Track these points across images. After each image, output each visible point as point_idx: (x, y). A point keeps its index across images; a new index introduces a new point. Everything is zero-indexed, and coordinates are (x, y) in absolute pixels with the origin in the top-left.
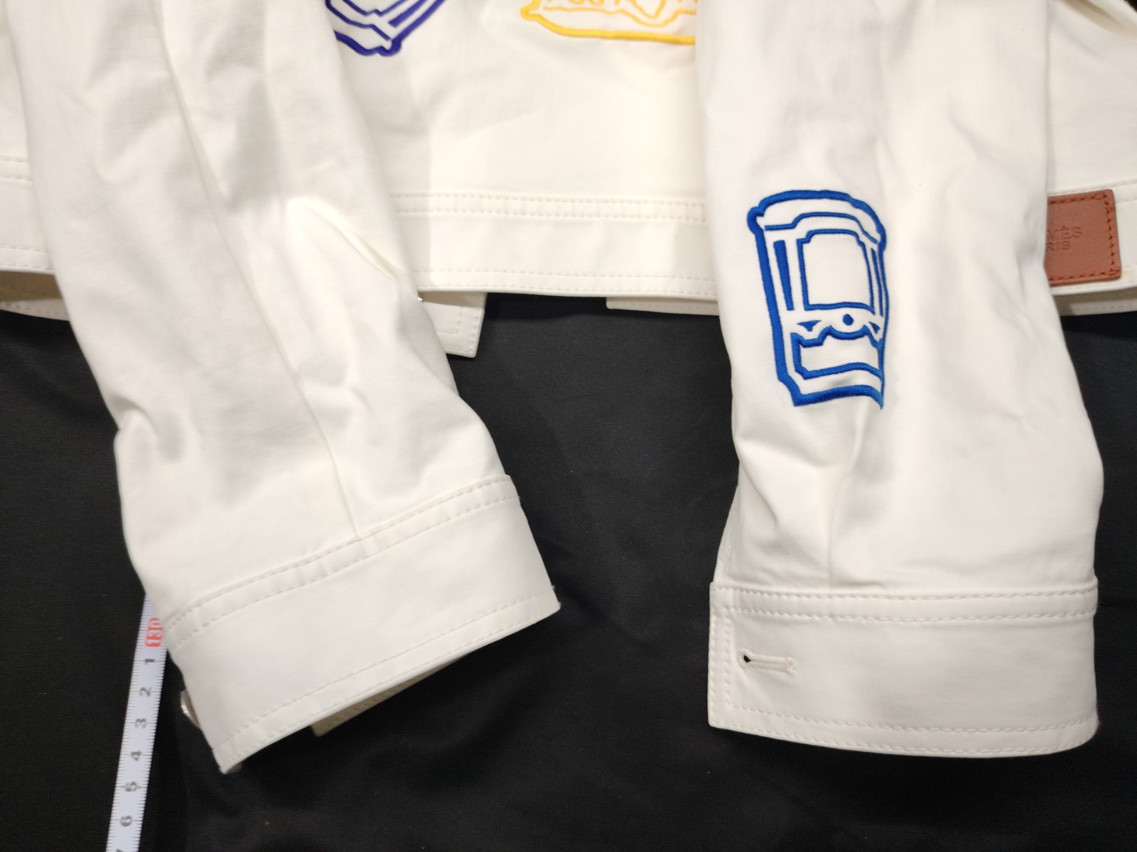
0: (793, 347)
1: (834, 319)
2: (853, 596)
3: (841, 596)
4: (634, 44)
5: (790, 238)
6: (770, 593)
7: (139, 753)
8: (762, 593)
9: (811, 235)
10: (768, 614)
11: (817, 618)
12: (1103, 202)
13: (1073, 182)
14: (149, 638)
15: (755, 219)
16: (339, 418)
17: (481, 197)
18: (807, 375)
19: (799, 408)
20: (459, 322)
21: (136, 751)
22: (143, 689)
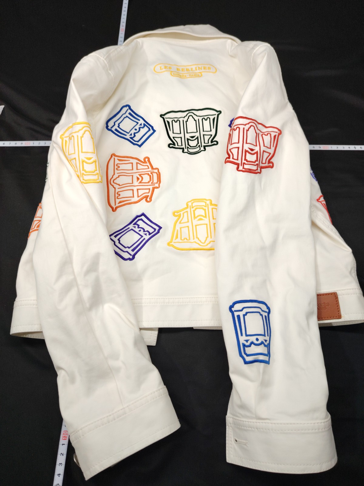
0: (243, 347)
1: (253, 339)
2: (262, 423)
3: (259, 423)
4: (199, 251)
5: (241, 314)
6: (241, 421)
7: (60, 474)
8: (239, 420)
9: (247, 313)
10: (241, 427)
11: (253, 429)
12: (335, 296)
13: (325, 289)
14: (63, 437)
15: (231, 309)
16: (118, 370)
17: (157, 299)
18: (248, 355)
19: (246, 365)
20: (151, 336)
21: (59, 474)
22: (61, 454)
